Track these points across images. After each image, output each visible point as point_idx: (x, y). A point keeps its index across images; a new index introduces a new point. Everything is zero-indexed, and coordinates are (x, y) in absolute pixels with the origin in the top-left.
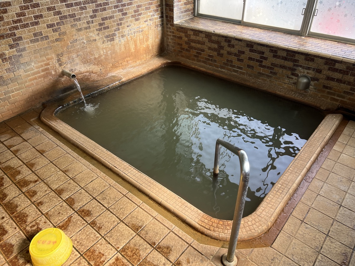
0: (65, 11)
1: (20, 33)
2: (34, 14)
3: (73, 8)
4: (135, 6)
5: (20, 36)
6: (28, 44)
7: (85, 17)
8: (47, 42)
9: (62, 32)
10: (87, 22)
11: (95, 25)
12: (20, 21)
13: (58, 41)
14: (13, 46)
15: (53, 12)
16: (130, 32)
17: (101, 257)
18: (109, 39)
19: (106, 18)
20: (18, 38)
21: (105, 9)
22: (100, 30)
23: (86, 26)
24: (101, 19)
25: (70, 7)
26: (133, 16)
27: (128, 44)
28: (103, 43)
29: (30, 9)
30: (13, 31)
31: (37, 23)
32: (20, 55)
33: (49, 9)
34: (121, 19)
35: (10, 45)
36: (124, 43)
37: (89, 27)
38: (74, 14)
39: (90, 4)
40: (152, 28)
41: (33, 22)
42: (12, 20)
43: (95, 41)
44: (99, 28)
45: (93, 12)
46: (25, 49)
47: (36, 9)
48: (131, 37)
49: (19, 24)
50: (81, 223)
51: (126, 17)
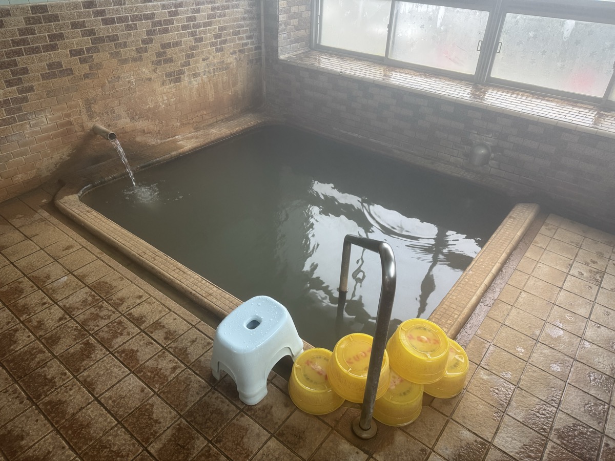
0: (102, 30)
1: (25, 61)
2: (49, 31)
3: (114, 25)
4: (216, 28)
5: (25, 66)
6: (38, 80)
7: (133, 41)
8: (70, 79)
9: (95, 63)
10: (137, 49)
11: (150, 55)
12: (24, 42)
13: (88, 77)
14: (12, 83)
15: (81, 31)
16: (207, 70)
17: (152, 426)
18: (173, 78)
19: (168, 45)
20: (22, 70)
21: (166, 31)
22: (158, 63)
23: (135, 56)
24: (159, 45)
25: (109, 23)
26: (212, 44)
27: (204, 88)
28: (163, 84)
29: (42, 23)
30: (12, 57)
31: (53, 48)
32: (24, 98)
33: (75, 25)
34: (192, 48)
35: (8, 79)
36: (197, 85)
37: (140, 59)
38: (117, 35)
39: (143, 21)
40: (243, 66)
41: (47, 46)
42: (12, 40)
43: (150, 80)
44: (156, 60)
45: (148, 34)
46: (32, 87)
47: (53, 23)
48: (208, 77)
49: (22, 47)
50: (119, 370)
51: (201, 45)
